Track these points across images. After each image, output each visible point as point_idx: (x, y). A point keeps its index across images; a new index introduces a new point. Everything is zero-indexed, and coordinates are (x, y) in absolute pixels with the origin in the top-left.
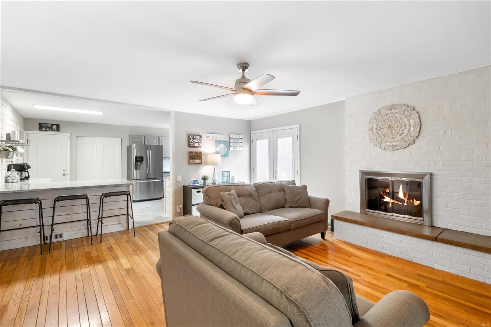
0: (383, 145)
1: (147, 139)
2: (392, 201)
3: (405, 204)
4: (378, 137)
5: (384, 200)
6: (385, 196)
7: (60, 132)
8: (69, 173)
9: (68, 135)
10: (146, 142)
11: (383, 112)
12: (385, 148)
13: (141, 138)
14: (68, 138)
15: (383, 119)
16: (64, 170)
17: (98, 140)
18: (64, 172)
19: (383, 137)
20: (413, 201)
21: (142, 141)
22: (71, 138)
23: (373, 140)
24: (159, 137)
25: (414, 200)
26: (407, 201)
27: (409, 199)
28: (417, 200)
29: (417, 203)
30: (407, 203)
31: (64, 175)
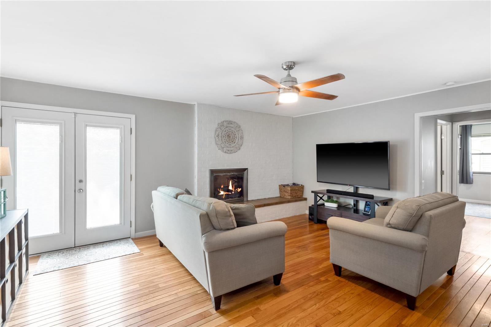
0: (225, 149)
2: (225, 193)
3: (233, 193)
4: (222, 143)
5: (220, 194)
6: (220, 191)
11: (225, 124)
12: (225, 151)
15: (225, 130)
19: (225, 143)
20: (237, 190)
23: (218, 145)
25: (238, 188)
26: (234, 191)
27: (235, 189)
28: (239, 188)
29: (239, 190)
30: (234, 192)
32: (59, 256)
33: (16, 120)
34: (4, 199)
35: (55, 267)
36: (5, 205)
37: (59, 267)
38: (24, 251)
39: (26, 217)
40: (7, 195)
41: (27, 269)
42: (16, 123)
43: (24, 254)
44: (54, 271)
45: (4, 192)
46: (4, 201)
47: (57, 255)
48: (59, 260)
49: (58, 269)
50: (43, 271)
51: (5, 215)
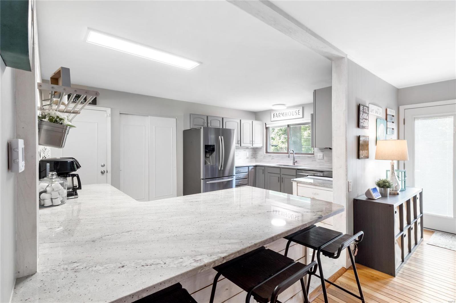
1: (210, 120)
7: (97, 105)
8: (109, 170)
9: (109, 111)
10: (209, 125)
13: (204, 119)
14: (108, 115)
16: (102, 166)
17: (149, 120)
18: (103, 169)
21: (204, 123)
22: (112, 115)
24: (223, 119)
31: (103, 173)
32: (453, 239)
33: (414, 118)
34: (405, 177)
35: (447, 245)
36: (405, 181)
37: (451, 247)
38: (419, 220)
39: (421, 194)
40: (406, 175)
41: (422, 237)
42: (414, 120)
43: (419, 223)
44: (445, 248)
45: (405, 172)
46: (404, 179)
47: (450, 237)
48: (451, 242)
49: (449, 249)
50: (435, 244)
51: (404, 189)
